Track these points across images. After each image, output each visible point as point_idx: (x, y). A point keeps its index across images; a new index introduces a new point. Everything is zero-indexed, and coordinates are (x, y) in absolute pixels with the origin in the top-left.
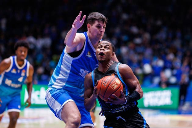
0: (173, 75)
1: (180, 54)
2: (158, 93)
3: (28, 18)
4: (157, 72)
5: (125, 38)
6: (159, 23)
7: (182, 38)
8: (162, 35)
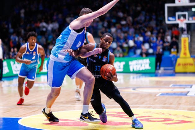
0: (151, 47)
1: (155, 31)
2: (140, 61)
3: (41, 8)
4: (138, 45)
5: (114, 21)
6: (139, 8)
7: (156, 20)
8: (142, 18)
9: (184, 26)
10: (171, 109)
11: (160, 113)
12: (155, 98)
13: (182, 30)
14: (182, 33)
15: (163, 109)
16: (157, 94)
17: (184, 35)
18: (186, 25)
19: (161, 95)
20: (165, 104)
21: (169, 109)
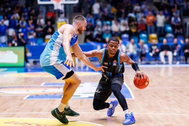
9: (61, 8)
10: (39, 117)
11: (26, 123)
12: (21, 102)
13: (59, 12)
14: (59, 16)
15: (29, 117)
16: (24, 97)
17: (61, 18)
18: (63, 6)
19: (28, 98)
20: (33, 110)
21: (38, 117)
